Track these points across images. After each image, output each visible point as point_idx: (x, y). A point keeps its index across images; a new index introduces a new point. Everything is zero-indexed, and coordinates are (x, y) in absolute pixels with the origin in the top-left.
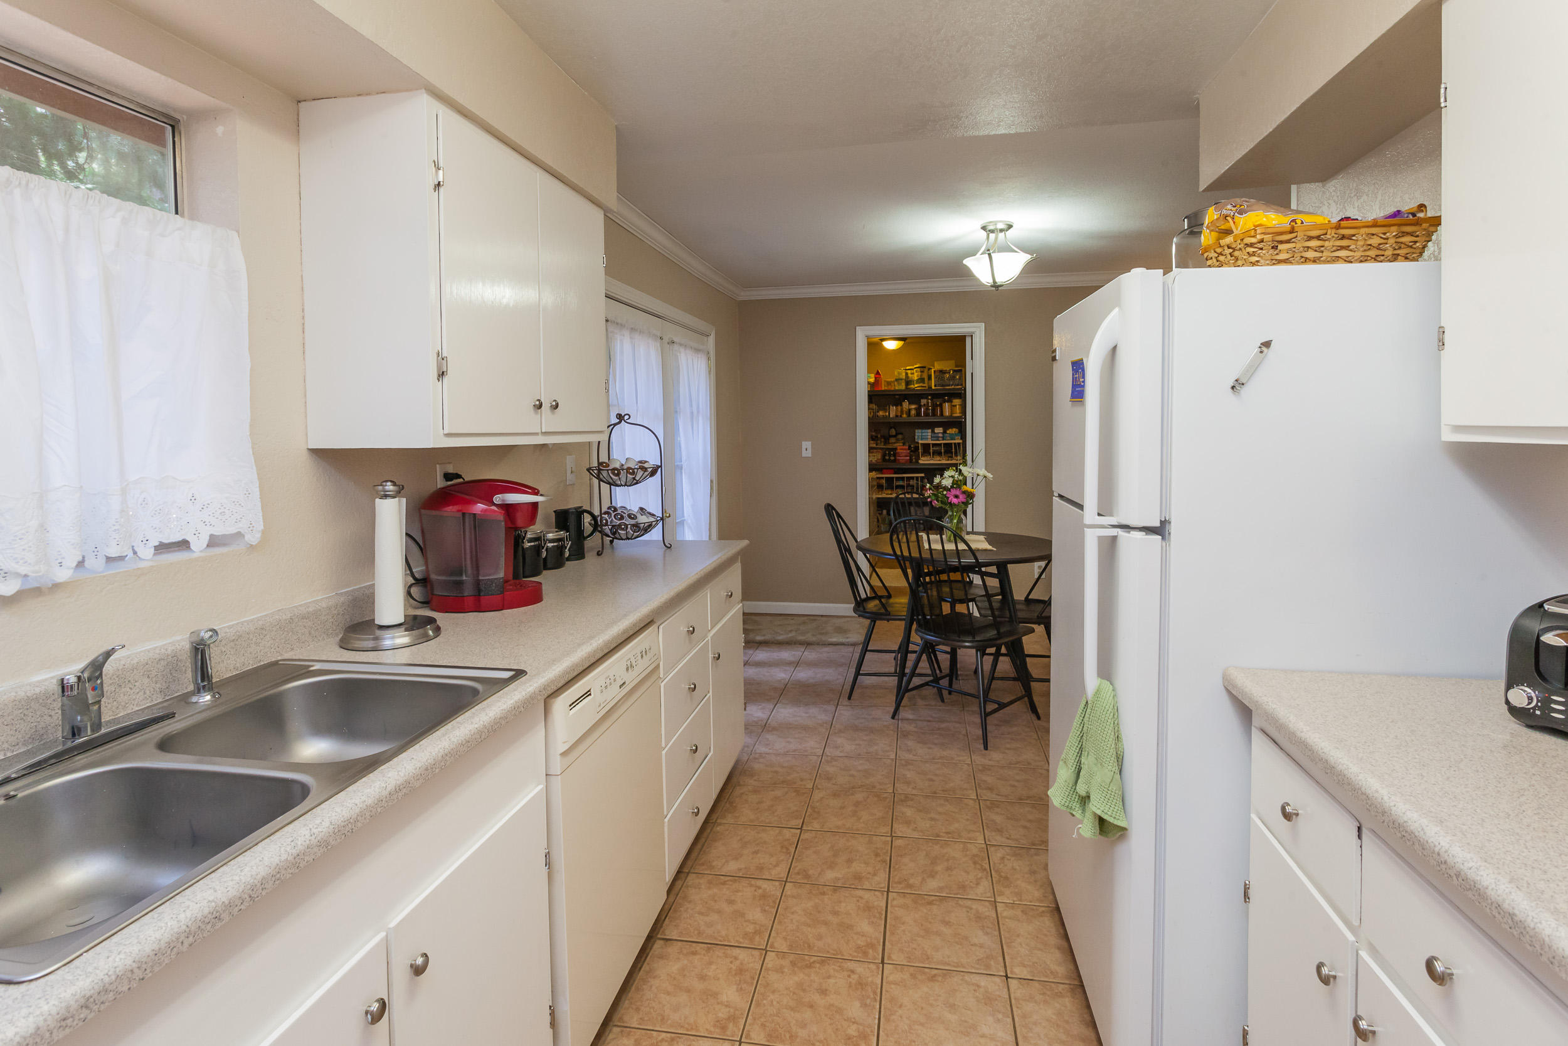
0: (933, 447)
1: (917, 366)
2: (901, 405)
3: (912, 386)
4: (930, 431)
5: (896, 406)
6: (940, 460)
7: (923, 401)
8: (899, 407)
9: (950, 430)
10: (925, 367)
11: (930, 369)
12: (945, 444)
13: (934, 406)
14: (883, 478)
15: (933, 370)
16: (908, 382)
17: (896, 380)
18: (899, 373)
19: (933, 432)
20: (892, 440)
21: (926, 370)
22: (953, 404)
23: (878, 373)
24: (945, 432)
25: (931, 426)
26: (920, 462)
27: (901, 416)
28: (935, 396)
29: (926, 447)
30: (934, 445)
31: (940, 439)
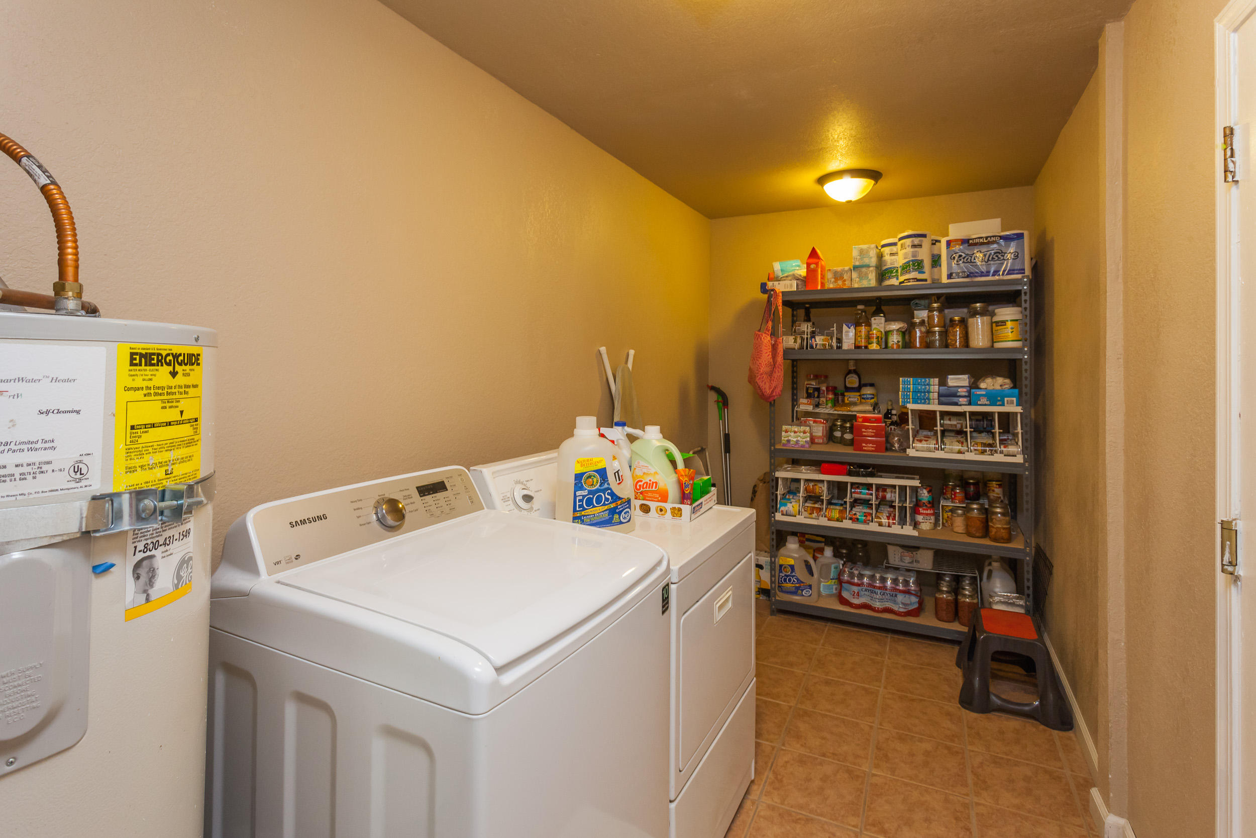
0: (942, 418)
1: (906, 234)
2: (869, 325)
3: (894, 282)
4: (936, 380)
5: (857, 324)
6: (960, 452)
7: (921, 315)
8: (863, 329)
9: (989, 381)
10: (924, 236)
11: (935, 242)
12: (972, 414)
13: (947, 327)
14: (822, 481)
15: (944, 241)
16: (883, 274)
17: (855, 268)
18: (861, 252)
19: (943, 383)
20: (852, 397)
21: (926, 243)
22: (996, 319)
23: (814, 254)
24: (974, 385)
25: (941, 369)
26: (911, 452)
27: (866, 347)
28: (951, 300)
29: (926, 420)
30: (944, 414)
31: (962, 400)
